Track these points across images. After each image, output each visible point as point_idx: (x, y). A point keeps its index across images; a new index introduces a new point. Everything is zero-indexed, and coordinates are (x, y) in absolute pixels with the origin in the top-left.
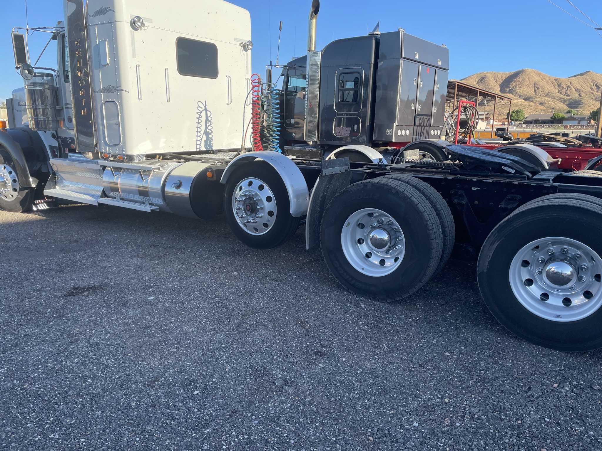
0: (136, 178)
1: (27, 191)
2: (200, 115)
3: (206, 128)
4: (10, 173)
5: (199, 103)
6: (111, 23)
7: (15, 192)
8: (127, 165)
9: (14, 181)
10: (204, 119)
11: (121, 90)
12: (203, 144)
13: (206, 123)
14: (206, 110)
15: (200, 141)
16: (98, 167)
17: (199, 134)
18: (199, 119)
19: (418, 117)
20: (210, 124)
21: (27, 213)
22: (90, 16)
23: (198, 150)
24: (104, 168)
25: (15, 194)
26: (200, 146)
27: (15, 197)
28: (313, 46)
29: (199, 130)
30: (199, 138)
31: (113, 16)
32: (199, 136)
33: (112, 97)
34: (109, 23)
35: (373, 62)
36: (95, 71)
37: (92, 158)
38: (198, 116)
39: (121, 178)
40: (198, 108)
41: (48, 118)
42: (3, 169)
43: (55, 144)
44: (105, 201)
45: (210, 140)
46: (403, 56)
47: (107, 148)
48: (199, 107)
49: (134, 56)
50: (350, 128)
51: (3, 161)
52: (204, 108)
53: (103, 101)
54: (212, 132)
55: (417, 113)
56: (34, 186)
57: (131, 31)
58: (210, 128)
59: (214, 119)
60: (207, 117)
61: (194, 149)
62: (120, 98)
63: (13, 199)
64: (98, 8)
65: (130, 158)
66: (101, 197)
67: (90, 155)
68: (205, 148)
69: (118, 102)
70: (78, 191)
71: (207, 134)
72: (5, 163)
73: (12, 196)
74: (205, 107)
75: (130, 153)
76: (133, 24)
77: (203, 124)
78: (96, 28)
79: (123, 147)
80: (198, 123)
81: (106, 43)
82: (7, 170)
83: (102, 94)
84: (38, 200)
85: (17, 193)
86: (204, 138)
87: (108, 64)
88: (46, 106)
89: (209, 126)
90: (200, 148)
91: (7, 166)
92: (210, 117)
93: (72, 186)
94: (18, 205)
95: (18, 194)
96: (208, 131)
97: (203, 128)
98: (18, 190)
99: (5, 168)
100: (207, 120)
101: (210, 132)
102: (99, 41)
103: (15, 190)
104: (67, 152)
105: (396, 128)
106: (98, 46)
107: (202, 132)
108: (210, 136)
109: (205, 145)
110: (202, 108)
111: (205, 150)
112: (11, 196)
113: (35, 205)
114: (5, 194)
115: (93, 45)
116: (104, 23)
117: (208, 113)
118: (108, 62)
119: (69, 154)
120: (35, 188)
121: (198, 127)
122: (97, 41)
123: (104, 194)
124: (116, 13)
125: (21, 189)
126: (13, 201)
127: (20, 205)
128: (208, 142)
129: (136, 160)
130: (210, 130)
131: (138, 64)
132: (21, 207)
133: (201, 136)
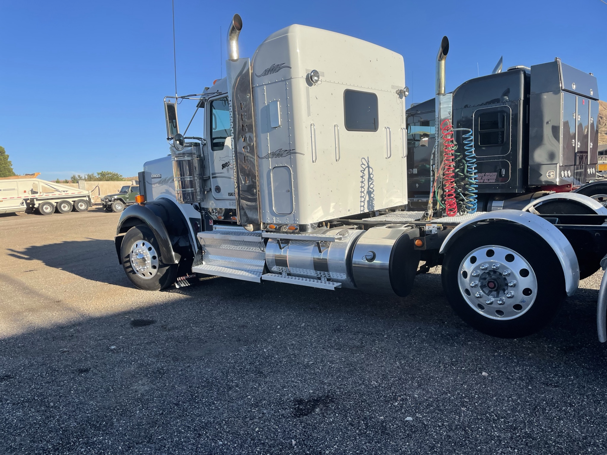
0: (311, 251)
1: (167, 268)
2: (363, 173)
3: (369, 187)
4: (150, 249)
5: (363, 160)
6: (285, 80)
7: (154, 270)
8: (300, 236)
9: (154, 258)
10: (366, 177)
11: (295, 153)
12: (366, 206)
13: (369, 181)
14: (369, 167)
15: (364, 202)
16: (259, 239)
17: (363, 195)
18: (363, 178)
19: (578, 154)
20: (372, 182)
21: (167, 291)
22: (257, 76)
23: (362, 212)
24: (266, 240)
25: (154, 271)
26: (364, 207)
27: (154, 275)
28: (443, 89)
29: (363, 190)
30: (363, 199)
31: (289, 73)
32: (363, 197)
33: (283, 161)
34: (282, 81)
35: (522, 98)
36: (262, 136)
37: (253, 230)
38: (362, 174)
39: (289, 251)
40: (362, 166)
41: (196, 189)
42: (142, 245)
43: (197, 215)
44: (268, 277)
45: (372, 200)
46: (563, 88)
47: (274, 218)
48: (363, 164)
49: (309, 114)
50: (496, 173)
51: (142, 237)
52: (366, 165)
53: (270, 168)
54: (373, 191)
55: (576, 151)
56: (177, 263)
57: (307, 87)
58: (372, 186)
59: (375, 177)
60: (369, 174)
61: (358, 212)
62: (294, 163)
63: (151, 277)
64: (268, 66)
65: (303, 228)
66: (264, 273)
67: (251, 227)
68: (368, 210)
69: (291, 167)
70: (229, 266)
71: (369, 193)
72: (144, 239)
73: (151, 274)
74: (368, 164)
75: (302, 223)
76: (310, 80)
77: (366, 182)
78: (265, 88)
79: (296, 216)
80: (362, 182)
81: (278, 103)
82: (147, 246)
83: (270, 159)
84: (180, 277)
85: (156, 270)
86: (367, 199)
87: (279, 126)
88: (194, 177)
89: (371, 184)
90: (364, 210)
91: (146, 242)
92: (372, 174)
93: (221, 262)
94: (157, 283)
95: (158, 271)
96: (370, 189)
97: (366, 187)
98: (157, 267)
99: (144, 244)
100: (370, 178)
101: (372, 190)
102: (268, 102)
103: (154, 267)
104: (212, 224)
105: (560, 169)
106: (267, 109)
107: (365, 192)
108: (372, 195)
109: (368, 206)
110: (365, 165)
111: (368, 211)
112: (149, 274)
113: (177, 282)
114: (143, 272)
115: (260, 107)
116: (276, 82)
117: (371, 170)
118: (280, 124)
119: (214, 226)
120: (178, 264)
121: (362, 187)
122: (266, 102)
123: (267, 270)
124: (292, 70)
125: (160, 267)
126: (152, 279)
127: (160, 283)
128: (370, 203)
129: (310, 230)
130: (372, 188)
131: (312, 122)
132: (160, 284)
133: (364, 197)
